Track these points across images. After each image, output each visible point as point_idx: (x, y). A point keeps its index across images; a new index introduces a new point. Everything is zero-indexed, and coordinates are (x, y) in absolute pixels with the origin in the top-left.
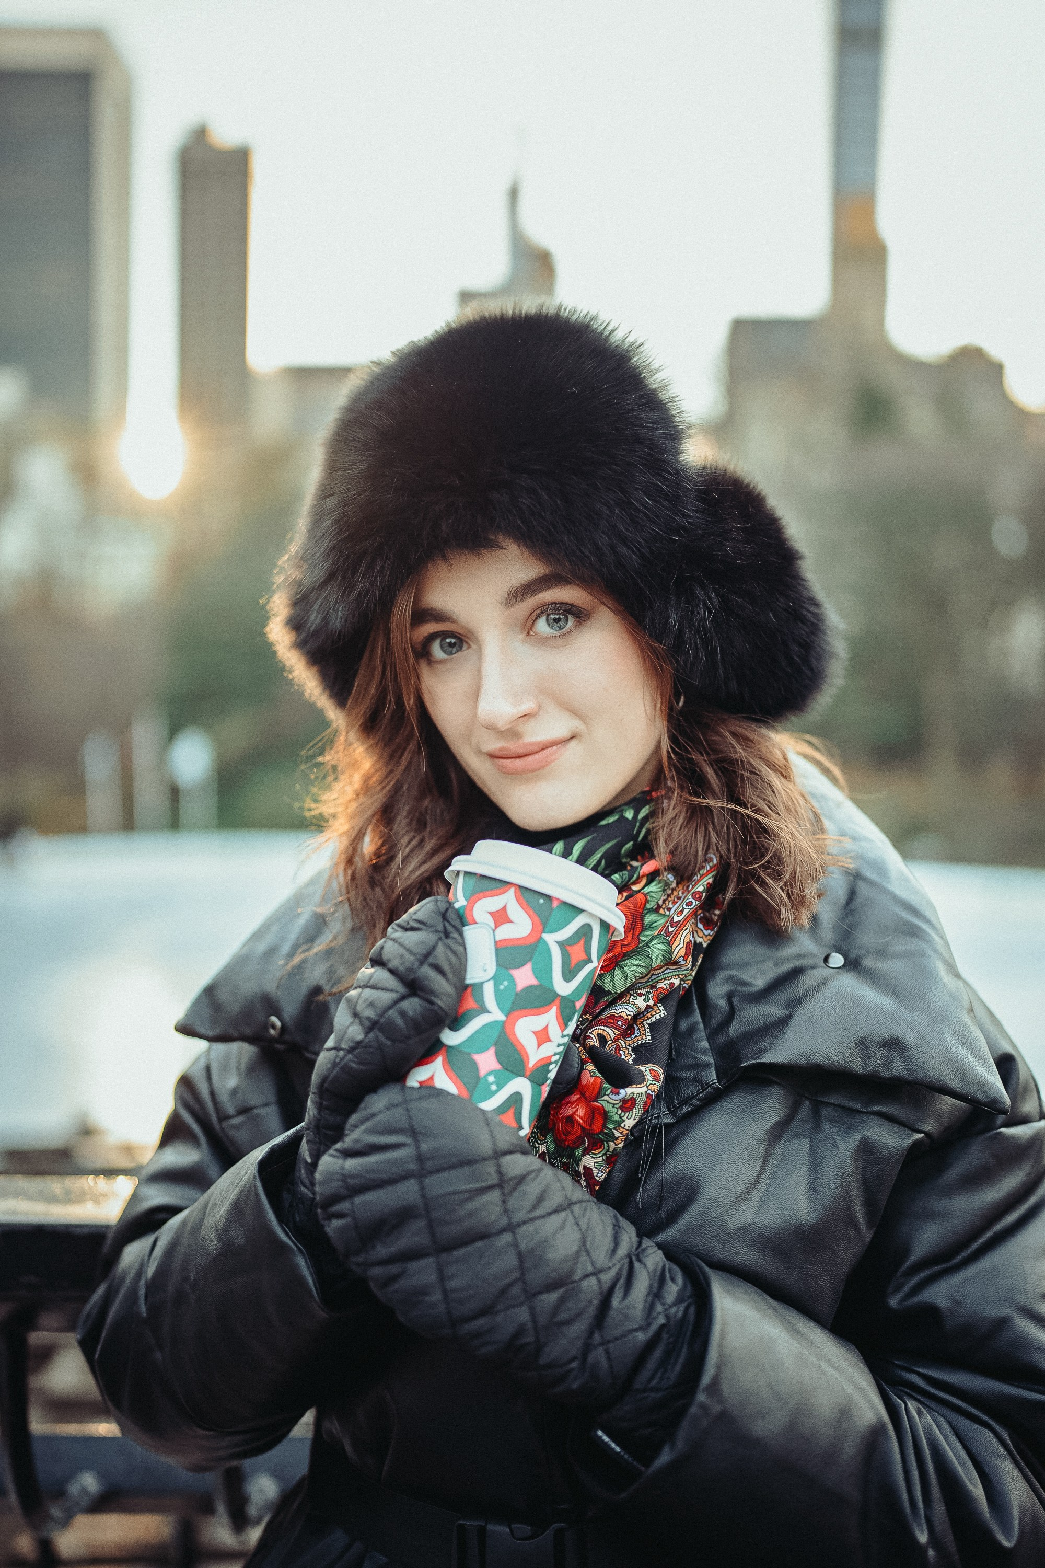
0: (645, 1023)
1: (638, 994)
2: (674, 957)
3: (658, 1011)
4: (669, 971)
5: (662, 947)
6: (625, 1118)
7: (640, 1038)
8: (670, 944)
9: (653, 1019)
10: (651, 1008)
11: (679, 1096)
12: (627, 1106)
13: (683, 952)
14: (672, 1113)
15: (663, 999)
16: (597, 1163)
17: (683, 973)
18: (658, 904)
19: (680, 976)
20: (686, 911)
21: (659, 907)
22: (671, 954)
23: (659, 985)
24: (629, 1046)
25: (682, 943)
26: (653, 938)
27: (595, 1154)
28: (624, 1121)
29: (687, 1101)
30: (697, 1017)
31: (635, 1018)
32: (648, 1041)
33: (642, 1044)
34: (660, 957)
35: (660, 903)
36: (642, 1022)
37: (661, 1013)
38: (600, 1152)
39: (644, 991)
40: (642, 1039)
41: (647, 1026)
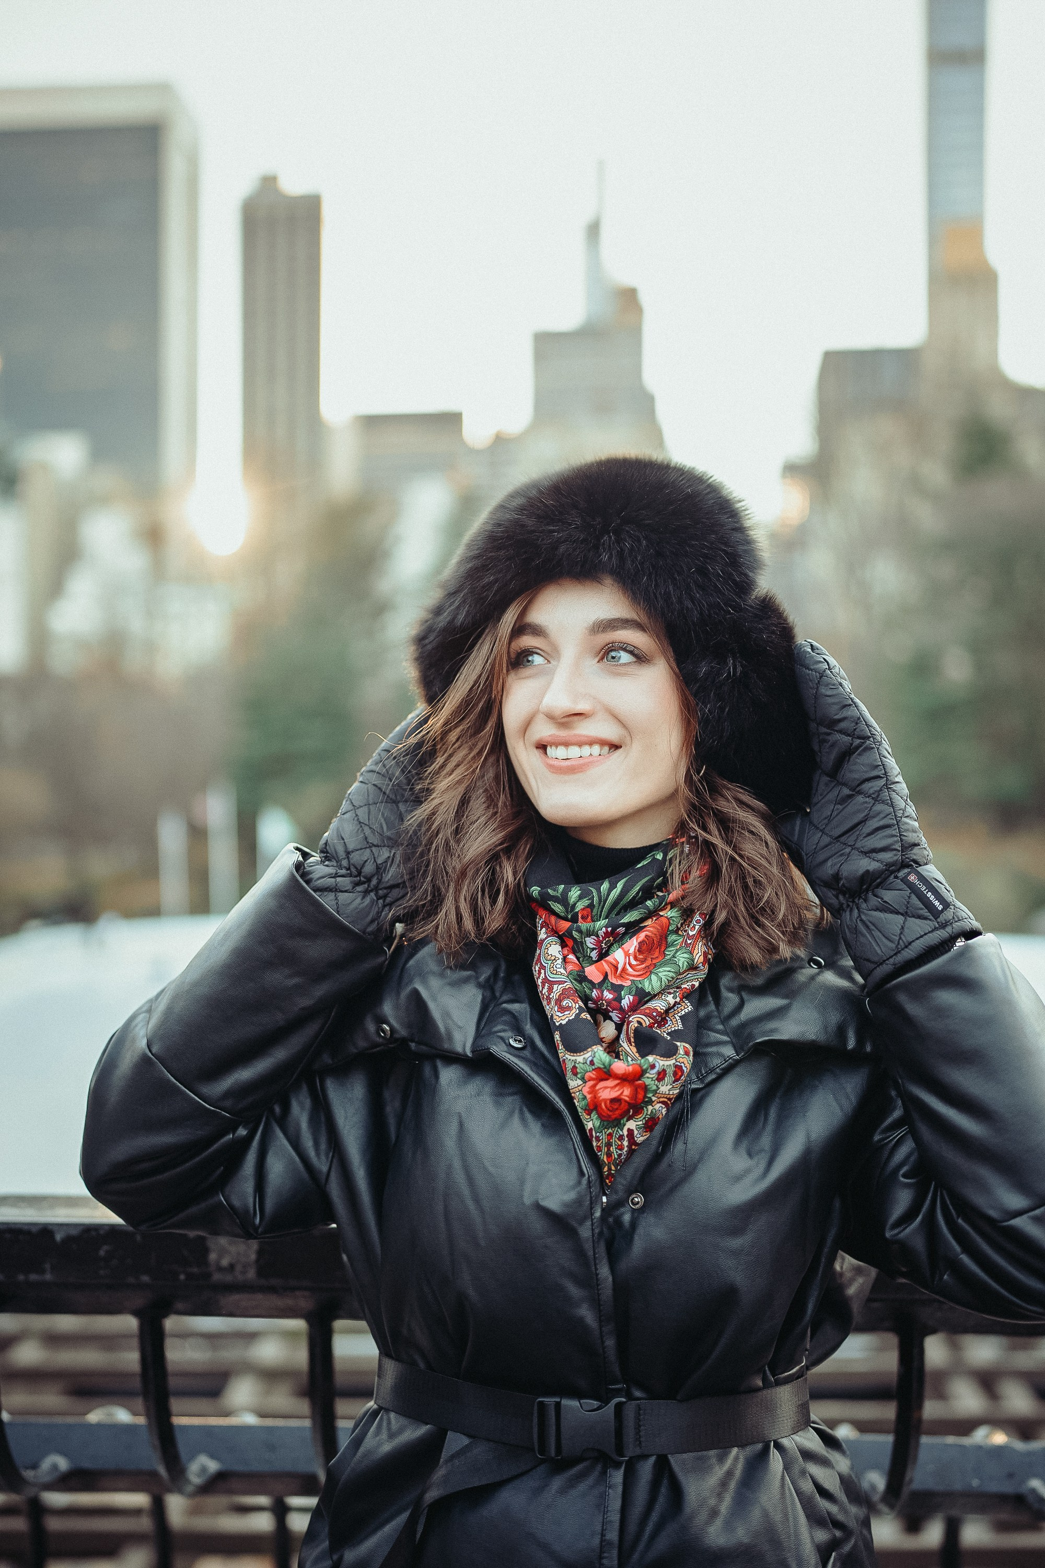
0: (676, 1016)
1: (668, 993)
2: (695, 963)
3: (686, 1007)
4: (690, 975)
5: (686, 955)
6: (660, 1086)
7: (673, 1026)
8: (691, 953)
9: (683, 1013)
10: (679, 1004)
11: (706, 1066)
12: (660, 1077)
13: (702, 959)
14: (701, 1080)
15: (687, 996)
16: (638, 1125)
17: (701, 976)
18: (677, 927)
19: (699, 979)
20: (697, 927)
21: (678, 929)
22: (693, 961)
23: (683, 986)
24: (664, 1032)
25: (700, 951)
26: (677, 951)
27: (637, 1119)
28: (659, 1088)
29: (712, 1070)
30: (712, 1007)
31: (667, 1011)
32: (680, 1028)
33: (675, 1030)
34: (686, 963)
35: (679, 926)
36: (673, 1015)
37: (687, 1007)
38: (641, 1117)
39: (672, 991)
40: (675, 1026)
41: (678, 1018)
